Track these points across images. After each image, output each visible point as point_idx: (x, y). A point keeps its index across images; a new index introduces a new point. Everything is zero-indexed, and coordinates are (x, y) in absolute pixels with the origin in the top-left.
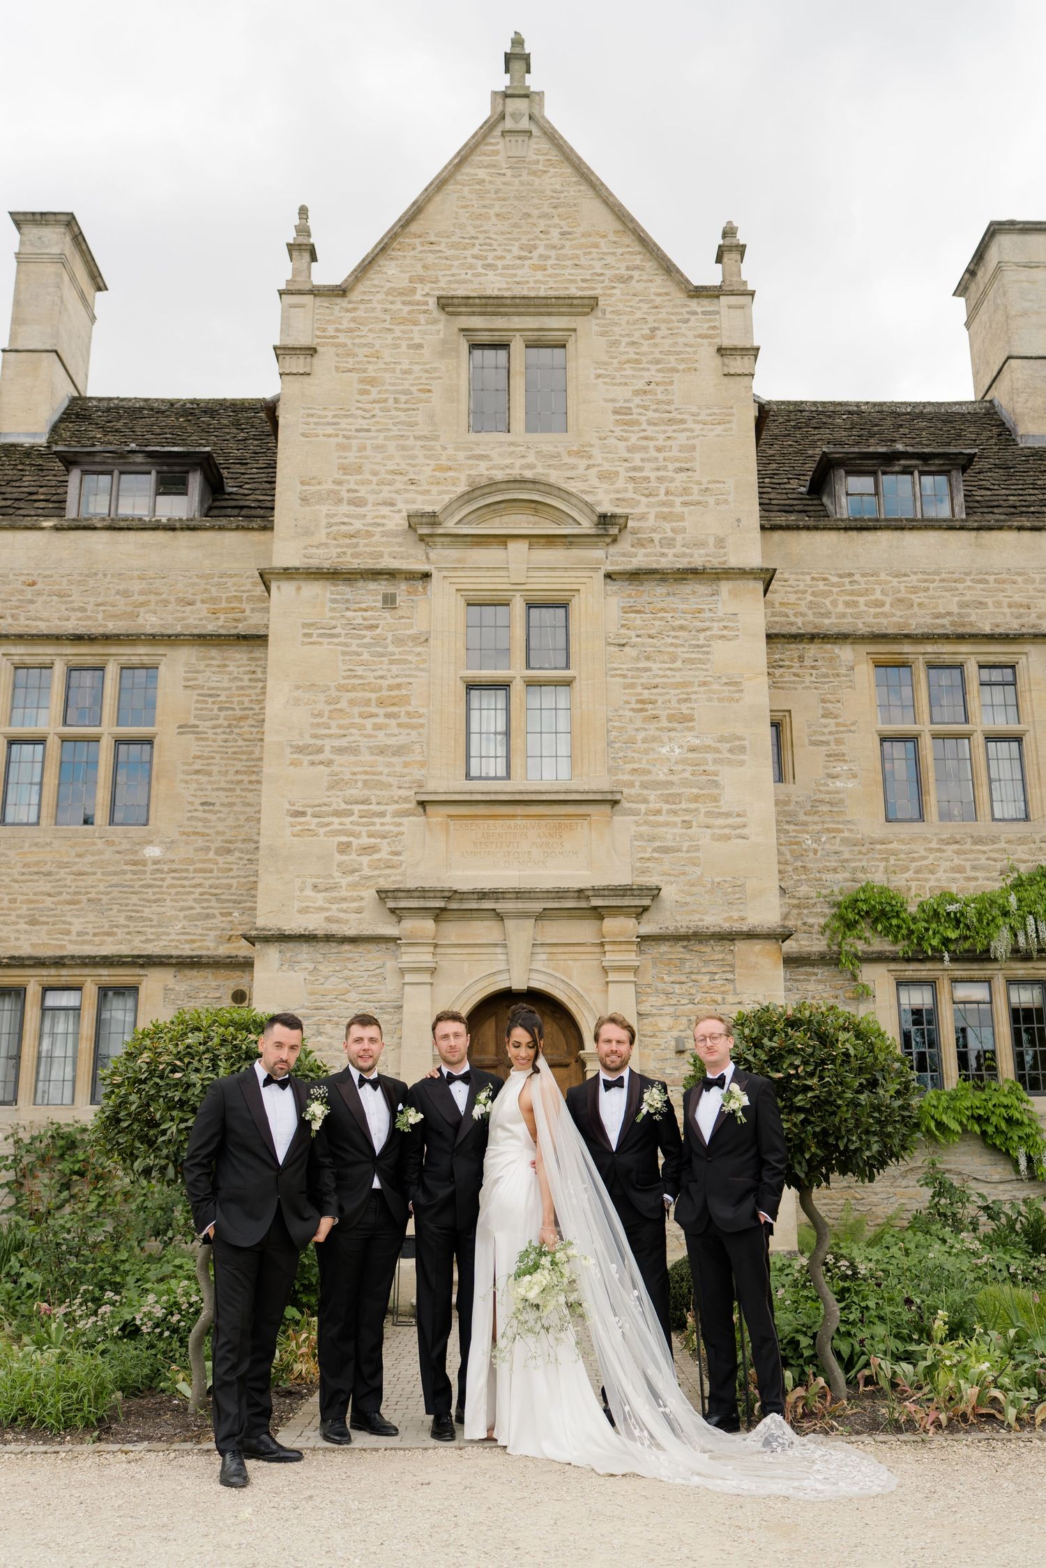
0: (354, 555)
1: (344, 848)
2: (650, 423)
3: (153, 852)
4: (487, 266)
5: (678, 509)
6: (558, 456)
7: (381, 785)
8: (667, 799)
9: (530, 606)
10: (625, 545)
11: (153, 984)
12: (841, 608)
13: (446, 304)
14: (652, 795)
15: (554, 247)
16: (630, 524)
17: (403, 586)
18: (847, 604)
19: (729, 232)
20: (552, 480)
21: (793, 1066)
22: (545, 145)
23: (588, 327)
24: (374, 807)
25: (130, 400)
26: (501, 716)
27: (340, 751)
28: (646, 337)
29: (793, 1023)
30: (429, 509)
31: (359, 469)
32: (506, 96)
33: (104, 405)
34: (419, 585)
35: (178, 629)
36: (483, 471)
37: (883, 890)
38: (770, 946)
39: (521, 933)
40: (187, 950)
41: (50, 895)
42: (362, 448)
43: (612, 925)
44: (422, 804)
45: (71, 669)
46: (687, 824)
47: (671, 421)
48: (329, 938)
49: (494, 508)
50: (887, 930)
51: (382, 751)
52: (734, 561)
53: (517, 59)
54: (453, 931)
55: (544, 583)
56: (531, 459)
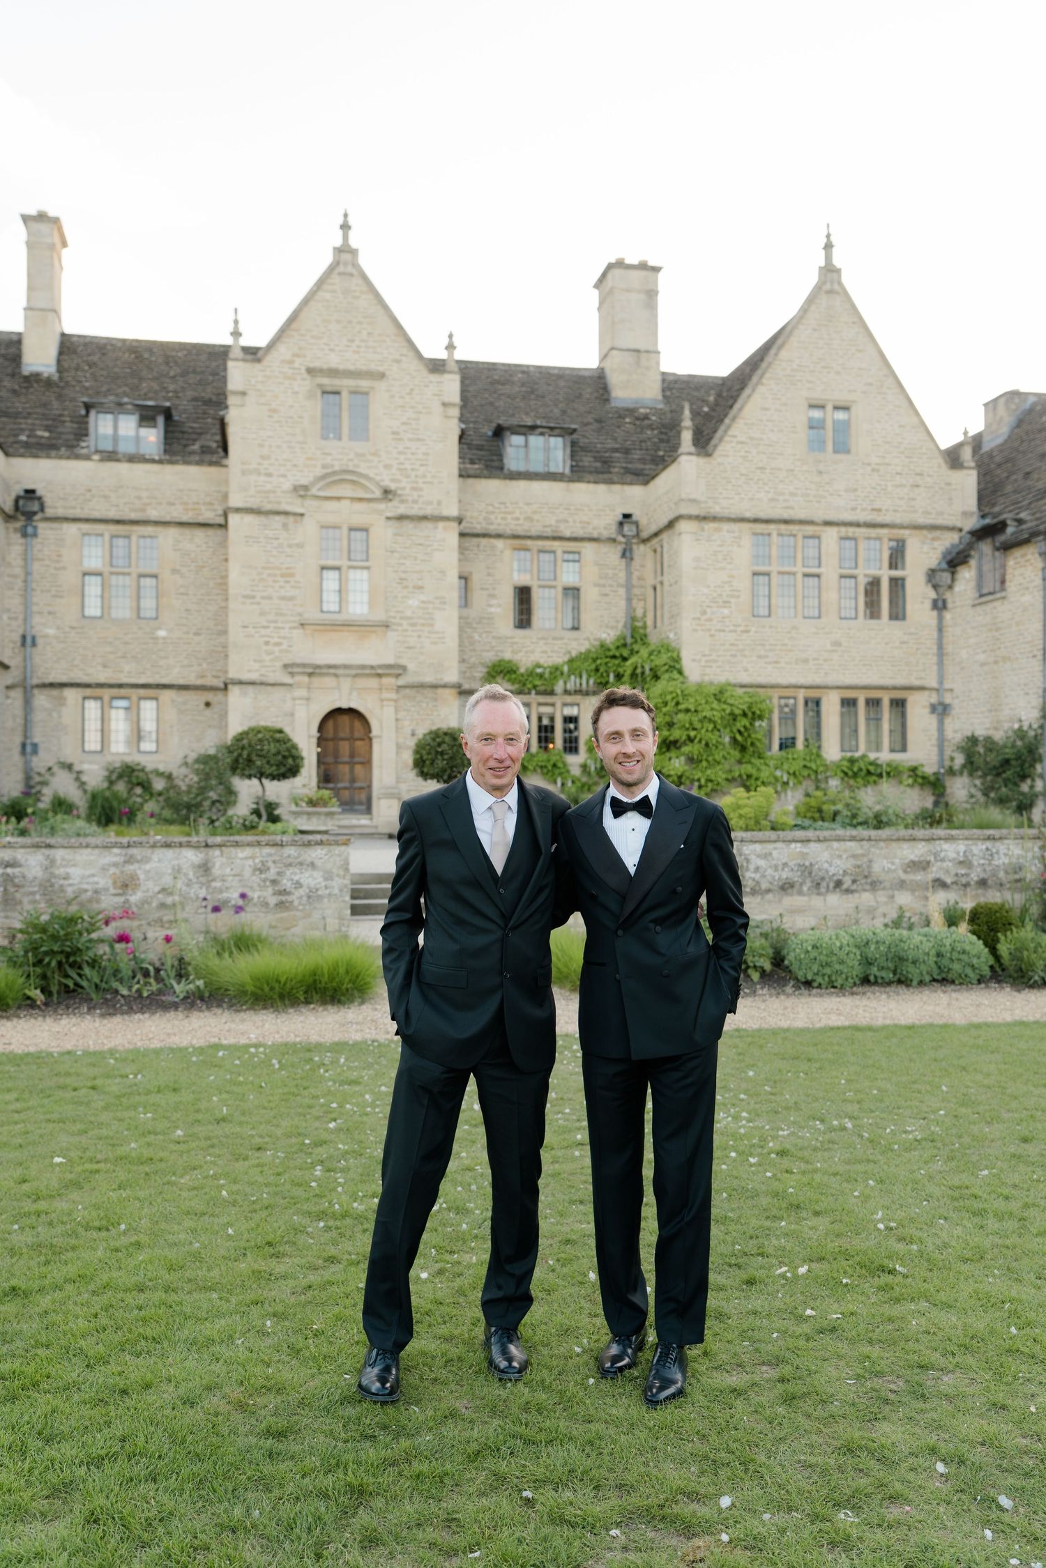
0: (269, 502)
1: (267, 643)
2: (410, 440)
3: (162, 633)
4: (332, 350)
5: (421, 485)
6: (363, 455)
7: (282, 614)
8: (413, 625)
9: (351, 529)
10: (395, 503)
11: (166, 695)
12: (499, 521)
13: (310, 371)
14: (405, 623)
15: (362, 341)
16: (399, 492)
17: (291, 519)
18: (503, 519)
19: (451, 336)
20: (361, 470)
21: (444, 747)
22: (360, 282)
23: (381, 386)
24: (280, 625)
25: (96, 337)
26: (337, 583)
27: (263, 598)
28: (410, 394)
29: (446, 734)
30: (304, 481)
31: (268, 458)
32: (338, 251)
33: (82, 340)
34: (299, 518)
35: (168, 519)
36: (328, 460)
37: (509, 662)
38: (454, 691)
39: (346, 684)
40: (181, 682)
41: (111, 653)
42: (270, 446)
43: (385, 680)
44: (302, 625)
45: (113, 537)
46: (419, 637)
47: (418, 440)
48: (262, 684)
49: (334, 482)
50: (509, 680)
51: (283, 598)
52: (445, 513)
53: (345, 227)
54: (316, 681)
55: (358, 520)
56: (352, 456)
